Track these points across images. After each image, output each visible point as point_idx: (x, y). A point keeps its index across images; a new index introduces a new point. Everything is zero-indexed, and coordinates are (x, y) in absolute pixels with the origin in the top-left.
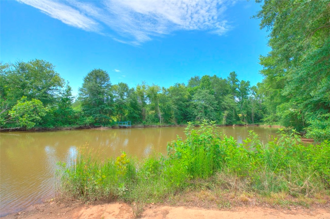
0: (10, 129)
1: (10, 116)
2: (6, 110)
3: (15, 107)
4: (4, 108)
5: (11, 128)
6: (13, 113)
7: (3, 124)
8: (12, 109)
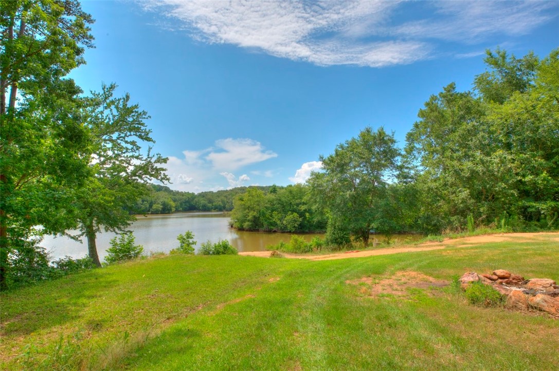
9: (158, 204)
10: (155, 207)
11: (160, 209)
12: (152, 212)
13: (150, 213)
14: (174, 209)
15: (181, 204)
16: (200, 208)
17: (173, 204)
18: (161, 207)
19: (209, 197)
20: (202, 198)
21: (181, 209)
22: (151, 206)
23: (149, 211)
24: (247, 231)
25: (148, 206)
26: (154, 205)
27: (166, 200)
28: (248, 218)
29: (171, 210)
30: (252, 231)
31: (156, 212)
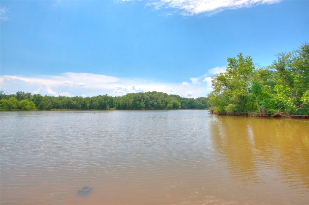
0: (302, 116)
1: (302, 102)
2: (296, 97)
3: (307, 92)
4: (293, 96)
5: (304, 115)
6: (306, 99)
7: (295, 111)
8: (304, 95)
9: (171, 103)
10: (168, 105)
11: (172, 107)
12: (167, 108)
13: (166, 109)
14: (180, 107)
15: (186, 105)
16: (198, 107)
17: (179, 104)
18: (172, 105)
19: (203, 100)
20: (199, 101)
21: (186, 107)
22: (166, 105)
23: (165, 108)
24: (230, 115)
25: (164, 105)
26: (168, 104)
27: (175, 101)
28: (231, 99)
29: (178, 107)
30: (237, 115)
31: (169, 108)
